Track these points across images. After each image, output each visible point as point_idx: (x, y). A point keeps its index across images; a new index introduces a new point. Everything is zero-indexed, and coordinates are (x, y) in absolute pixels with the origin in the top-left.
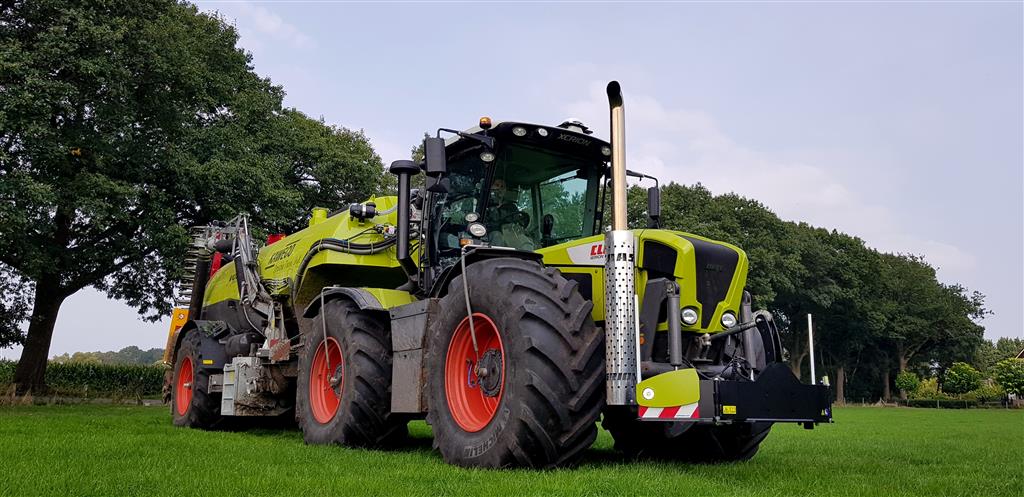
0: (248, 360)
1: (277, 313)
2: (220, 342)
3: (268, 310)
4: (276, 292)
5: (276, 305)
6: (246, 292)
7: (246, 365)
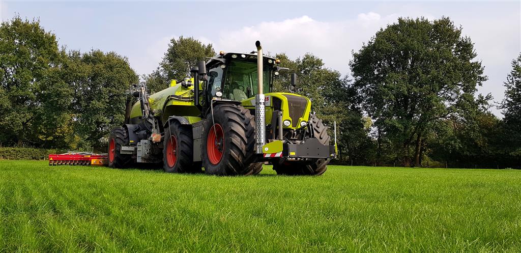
0: (146, 141)
1: (156, 123)
2: (137, 133)
3: (152, 122)
4: (155, 115)
5: (155, 120)
6: (145, 114)
7: (146, 143)
